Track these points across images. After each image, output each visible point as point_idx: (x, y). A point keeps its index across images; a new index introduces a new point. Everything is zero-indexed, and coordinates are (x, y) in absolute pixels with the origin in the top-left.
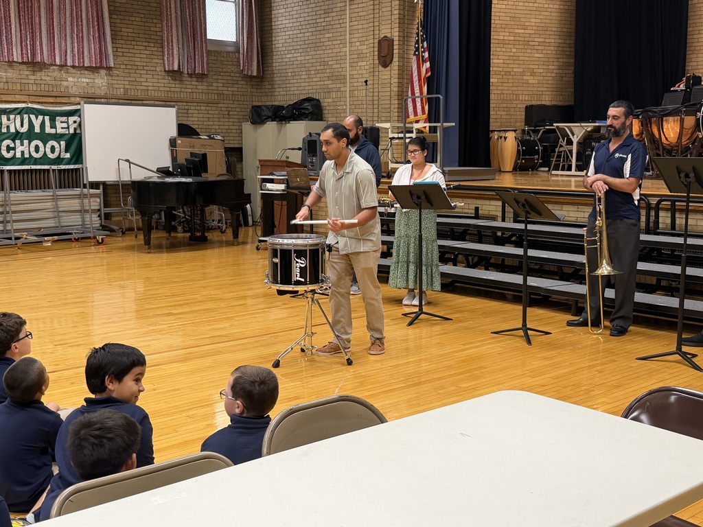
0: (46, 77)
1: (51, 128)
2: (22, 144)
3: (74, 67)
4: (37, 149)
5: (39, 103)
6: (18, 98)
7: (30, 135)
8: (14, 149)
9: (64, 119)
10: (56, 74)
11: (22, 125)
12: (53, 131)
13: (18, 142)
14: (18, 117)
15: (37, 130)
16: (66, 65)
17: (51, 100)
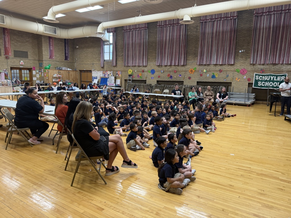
0: (277, 67)
1: (276, 79)
2: (267, 83)
3: (285, 64)
4: (271, 84)
5: (274, 73)
6: (268, 72)
7: (270, 81)
8: (265, 84)
9: (280, 77)
10: (280, 66)
11: (268, 78)
12: (276, 80)
13: (266, 82)
14: (267, 77)
15: (272, 80)
16: (283, 64)
17: (277, 72)
